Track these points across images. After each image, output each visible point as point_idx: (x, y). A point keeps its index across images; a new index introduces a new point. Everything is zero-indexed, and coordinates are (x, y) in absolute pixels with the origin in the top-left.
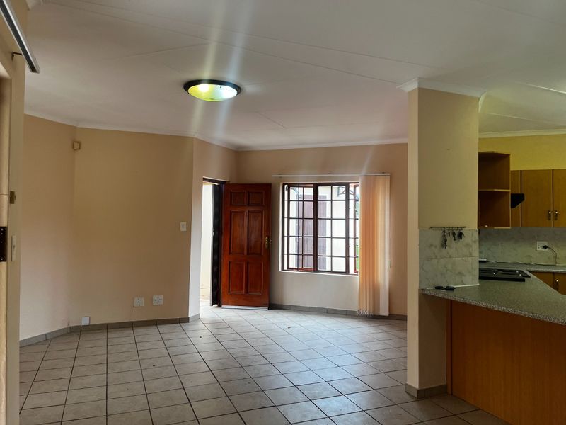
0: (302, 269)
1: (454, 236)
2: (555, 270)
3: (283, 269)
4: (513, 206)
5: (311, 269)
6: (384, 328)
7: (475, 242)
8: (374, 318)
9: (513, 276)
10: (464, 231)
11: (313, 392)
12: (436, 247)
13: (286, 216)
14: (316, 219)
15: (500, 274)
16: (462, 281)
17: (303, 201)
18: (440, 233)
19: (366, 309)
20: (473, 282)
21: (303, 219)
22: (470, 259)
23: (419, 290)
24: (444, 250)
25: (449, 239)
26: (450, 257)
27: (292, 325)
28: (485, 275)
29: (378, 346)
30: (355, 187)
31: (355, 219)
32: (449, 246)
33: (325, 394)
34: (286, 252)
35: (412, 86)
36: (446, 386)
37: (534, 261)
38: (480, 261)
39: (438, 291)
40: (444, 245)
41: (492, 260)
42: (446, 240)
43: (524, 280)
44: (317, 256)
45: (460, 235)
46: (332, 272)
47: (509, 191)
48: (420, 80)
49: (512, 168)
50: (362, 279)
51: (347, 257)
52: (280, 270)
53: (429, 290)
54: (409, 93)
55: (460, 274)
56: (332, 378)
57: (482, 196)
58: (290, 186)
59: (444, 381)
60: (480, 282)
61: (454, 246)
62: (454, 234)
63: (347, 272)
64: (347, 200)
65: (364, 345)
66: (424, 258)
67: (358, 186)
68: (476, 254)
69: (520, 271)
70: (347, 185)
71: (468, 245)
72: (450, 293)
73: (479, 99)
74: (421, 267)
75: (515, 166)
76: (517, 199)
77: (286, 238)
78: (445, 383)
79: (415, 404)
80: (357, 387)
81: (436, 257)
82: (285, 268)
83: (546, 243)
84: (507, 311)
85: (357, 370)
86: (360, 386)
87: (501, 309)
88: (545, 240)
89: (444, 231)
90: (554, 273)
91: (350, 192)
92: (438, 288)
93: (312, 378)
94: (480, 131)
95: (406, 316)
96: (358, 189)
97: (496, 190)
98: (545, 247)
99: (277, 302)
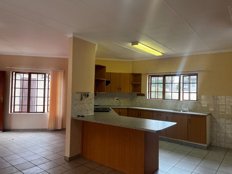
0: (22, 112)
1: (85, 96)
2: (120, 107)
3: (11, 112)
4: (107, 85)
5: (26, 112)
6: (59, 134)
7: (93, 98)
8: (55, 131)
9: (106, 110)
10: (89, 94)
11: (21, 167)
12: (78, 100)
13: (14, 87)
14: (29, 89)
15: (102, 110)
16: (88, 113)
17: (23, 80)
18: (80, 95)
19: (52, 127)
20: (92, 113)
21: (23, 88)
22: (91, 104)
23: (71, 117)
24: (81, 101)
25: (84, 97)
26: (84, 104)
27: (14, 138)
28: (97, 110)
29: (55, 142)
30: (49, 75)
31: (48, 89)
32: (84, 100)
33: (28, 167)
34: (13, 104)
35: (71, 36)
36: (80, 154)
37: (114, 105)
38: (95, 105)
39: (78, 117)
40: (82, 99)
41: (100, 105)
42: (82, 98)
43: (109, 111)
44: (29, 105)
45: (88, 95)
46: (36, 112)
47: (105, 79)
48: (74, 34)
49: (107, 71)
50: (50, 114)
51: (44, 105)
52: (10, 113)
53: (75, 117)
54: (69, 38)
55: (87, 110)
56: (32, 159)
57: (96, 81)
58: (16, 73)
59: (79, 152)
60: (94, 113)
61: (85, 100)
62: (85, 95)
63: (44, 112)
64: (45, 81)
65: (49, 142)
66: (74, 105)
67: (50, 75)
68: (93, 102)
69: (108, 108)
70: (45, 74)
71: (90, 99)
72: (83, 118)
73: (96, 45)
74: (72, 108)
75: (108, 70)
76: (108, 82)
77: (13, 98)
78: (80, 153)
79: (67, 164)
80: (43, 161)
81: (78, 104)
82: (13, 111)
83: (117, 98)
84: (101, 123)
85: (44, 154)
86: (45, 160)
87: (99, 122)
88: (117, 97)
89: (82, 94)
90: (119, 108)
91: (46, 77)
92: (79, 116)
93: (22, 161)
94: (96, 57)
95: (66, 129)
96: (50, 76)
97: (101, 79)
98: (117, 100)
99: (7, 128)
